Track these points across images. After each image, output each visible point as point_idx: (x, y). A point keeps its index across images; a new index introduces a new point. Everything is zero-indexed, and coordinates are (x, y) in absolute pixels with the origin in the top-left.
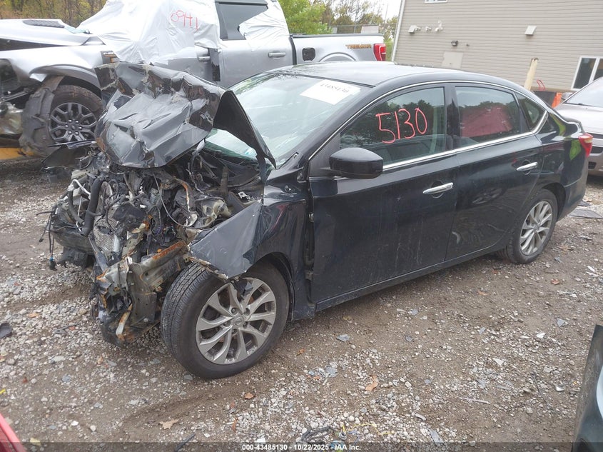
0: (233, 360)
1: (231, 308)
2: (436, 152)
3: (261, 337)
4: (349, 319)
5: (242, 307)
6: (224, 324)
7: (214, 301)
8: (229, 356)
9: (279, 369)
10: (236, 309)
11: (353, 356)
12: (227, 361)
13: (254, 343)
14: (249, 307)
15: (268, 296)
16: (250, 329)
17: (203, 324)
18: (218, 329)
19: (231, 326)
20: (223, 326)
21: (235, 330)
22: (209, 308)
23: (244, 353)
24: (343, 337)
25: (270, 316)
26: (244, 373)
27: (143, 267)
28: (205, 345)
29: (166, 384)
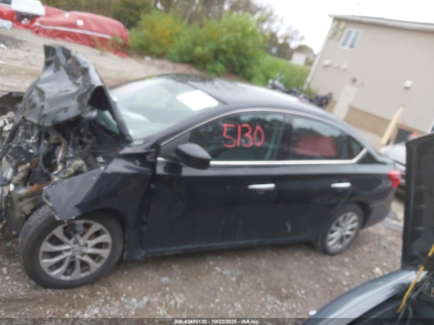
0: (68, 278)
1: (73, 240)
3: (95, 266)
4: (176, 268)
5: (82, 241)
6: (65, 250)
7: (58, 232)
8: (65, 274)
9: (103, 292)
10: (76, 242)
12: (63, 278)
13: (88, 269)
14: (88, 242)
15: (106, 238)
16: (86, 259)
17: (46, 246)
18: (59, 253)
19: (70, 253)
20: (64, 252)
21: (73, 257)
22: (54, 237)
23: (78, 274)
24: (165, 280)
25: (105, 253)
26: (76, 289)
27: (19, 195)
28: (46, 262)
29: (15, 283)
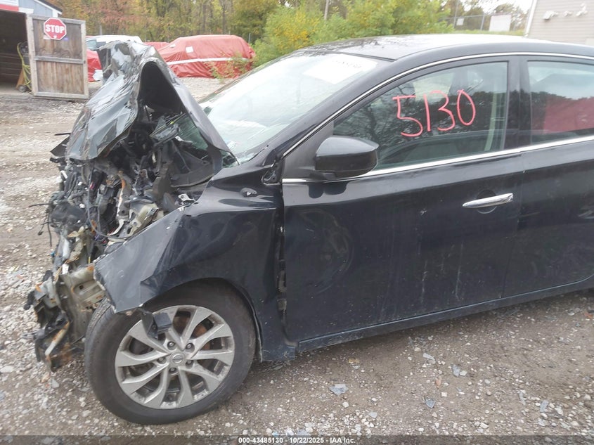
0: (174, 405)
1: (167, 341)
2: (493, 149)
3: (214, 381)
4: (355, 364)
5: (183, 341)
6: (158, 360)
7: (138, 331)
8: (168, 398)
9: (235, 422)
10: (173, 344)
11: (339, 417)
12: (165, 405)
13: (205, 387)
14: (194, 341)
15: (222, 330)
16: (197, 370)
17: (124, 359)
18: (148, 366)
19: (167, 364)
20: (156, 363)
21: (173, 370)
22: (132, 340)
23: (187, 398)
24: (339, 387)
25: (226, 356)
26: (190, 422)
27: (75, 279)
28: (130, 385)
